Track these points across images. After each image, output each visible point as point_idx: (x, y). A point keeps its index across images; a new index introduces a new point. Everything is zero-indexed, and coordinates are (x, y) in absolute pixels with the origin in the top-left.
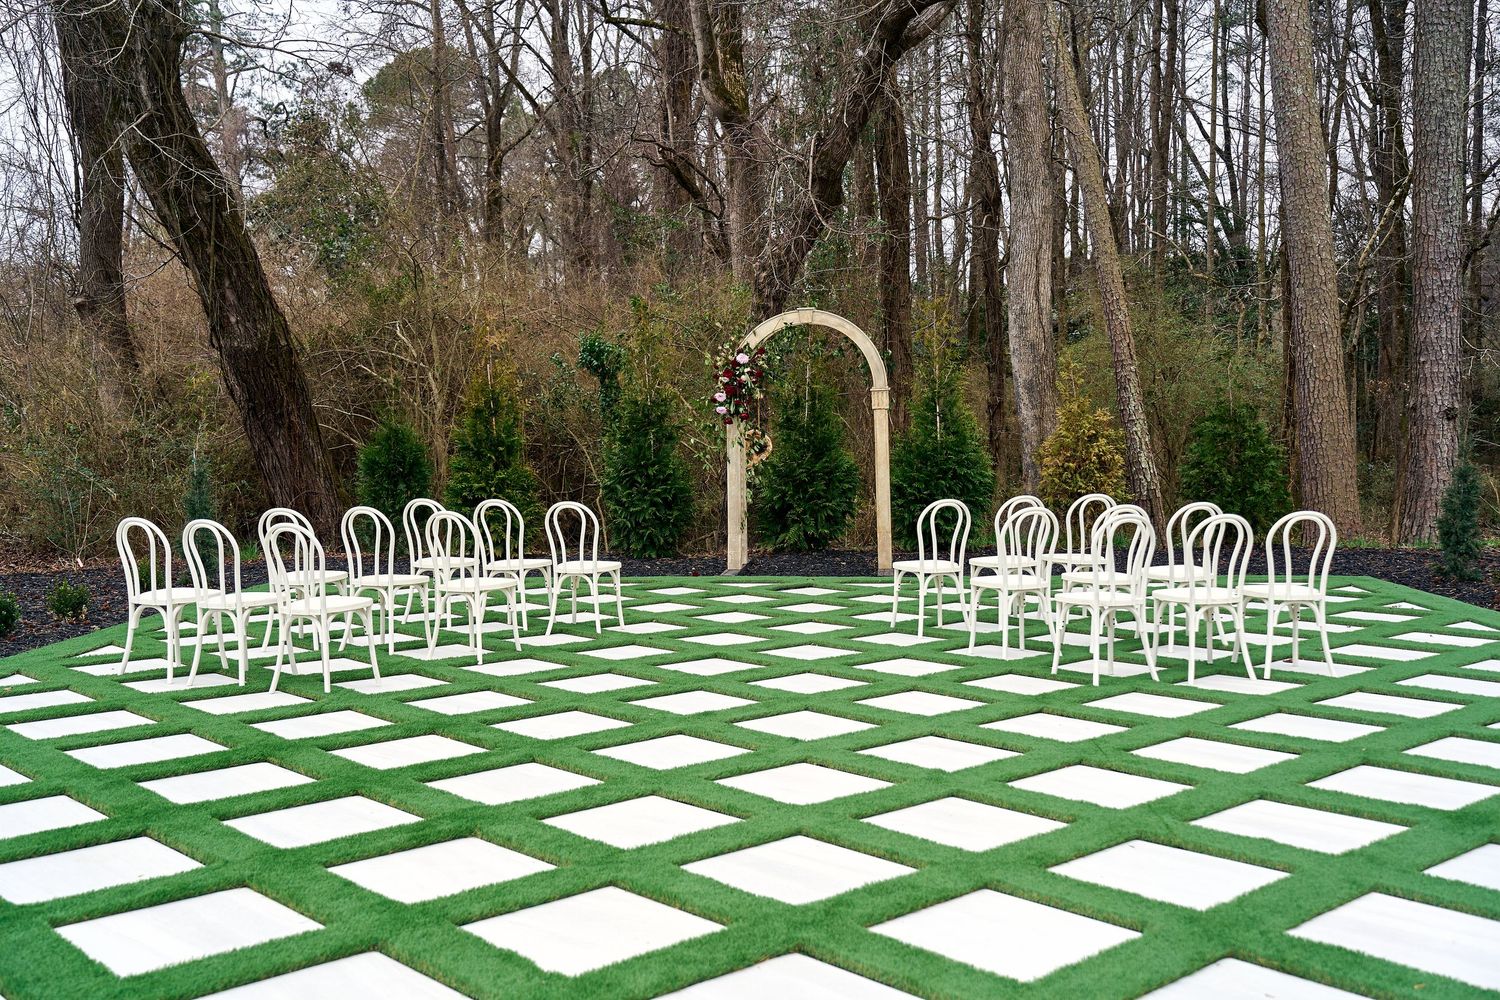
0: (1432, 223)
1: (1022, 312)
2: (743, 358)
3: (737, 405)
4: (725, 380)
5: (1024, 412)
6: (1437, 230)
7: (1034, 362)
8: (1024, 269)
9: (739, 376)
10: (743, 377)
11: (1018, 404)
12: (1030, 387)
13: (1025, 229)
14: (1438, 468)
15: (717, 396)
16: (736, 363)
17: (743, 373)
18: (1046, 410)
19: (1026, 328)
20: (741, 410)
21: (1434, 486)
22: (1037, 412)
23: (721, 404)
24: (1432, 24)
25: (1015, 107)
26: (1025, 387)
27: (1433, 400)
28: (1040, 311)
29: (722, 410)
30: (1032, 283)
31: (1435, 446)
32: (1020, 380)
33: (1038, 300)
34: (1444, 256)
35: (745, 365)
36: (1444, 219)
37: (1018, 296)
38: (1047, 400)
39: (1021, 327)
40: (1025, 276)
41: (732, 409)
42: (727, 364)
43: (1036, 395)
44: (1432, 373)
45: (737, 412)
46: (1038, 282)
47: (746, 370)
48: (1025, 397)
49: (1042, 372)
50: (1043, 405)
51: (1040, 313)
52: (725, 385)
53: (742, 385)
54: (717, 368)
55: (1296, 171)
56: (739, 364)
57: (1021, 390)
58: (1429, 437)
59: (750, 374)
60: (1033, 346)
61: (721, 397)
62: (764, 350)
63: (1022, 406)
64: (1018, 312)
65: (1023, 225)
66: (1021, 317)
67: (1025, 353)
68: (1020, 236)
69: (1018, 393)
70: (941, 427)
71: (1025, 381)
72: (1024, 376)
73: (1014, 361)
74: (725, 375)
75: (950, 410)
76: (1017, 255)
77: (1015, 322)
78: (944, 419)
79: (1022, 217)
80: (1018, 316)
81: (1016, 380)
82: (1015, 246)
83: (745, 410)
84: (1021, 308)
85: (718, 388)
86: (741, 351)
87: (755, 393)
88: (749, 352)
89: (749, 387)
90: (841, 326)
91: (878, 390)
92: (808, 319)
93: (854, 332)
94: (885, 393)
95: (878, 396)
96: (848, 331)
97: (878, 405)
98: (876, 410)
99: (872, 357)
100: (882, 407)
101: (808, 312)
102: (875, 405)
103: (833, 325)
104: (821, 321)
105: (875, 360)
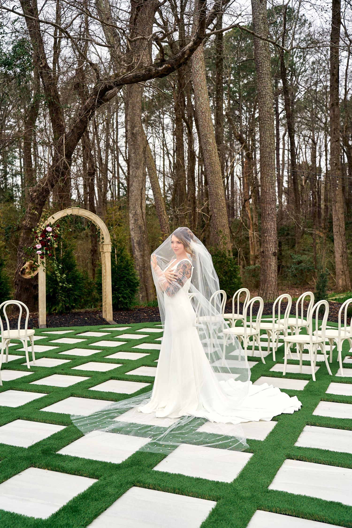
0: (268, 188)
1: (136, 214)
2: (49, 229)
3: (46, 250)
4: (40, 238)
5: (136, 253)
6: (269, 190)
7: (141, 233)
8: (137, 197)
9: (47, 237)
10: (49, 237)
11: (134, 250)
12: (139, 243)
13: (136, 181)
14: (271, 273)
15: (37, 246)
17: (49, 236)
18: (145, 252)
19: (137, 220)
20: (48, 252)
21: (270, 279)
22: (142, 253)
23: (39, 250)
24: (266, 120)
25: (133, 134)
26: (137, 243)
27: (269, 249)
28: (142, 213)
29: (39, 252)
30: (140, 203)
31: (270, 265)
32: (135, 240)
33: (142, 209)
34: (272, 200)
35: (50, 232)
36: (271, 187)
37: (134, 207)
38: (146, 248)
39: (135, 220)
40: (137, 200)
41: (44, 252)
42: (42, 231)
43: (141, 246)
44: (269, 240)
45: (46, 253)
46: (141, 202)
47: (51, 234)
48: (137, 247)
49: (144, 237)
50: (144, 250)
51: (142, 214)
52: (40, 241)
53: (49, 240)
54: (36, 233)
55: (212, 168)
56: (47, 232)
57: (135, 244)
58: (269, 262)
60: (140, 227)
61: (39, 246)
62: (58, 226)
63: (135, 250)
64: (134, 214)
65: (135, 180)
66: (135, 216)
67: (137, 230)
68: (134, 184)
69: (134, 246)
70: (117, 259)
71: (137, 241)
72: (137, 239)
73: (132, 233)
74: (41, 237)
75: (121, 252)
76: (133, 191)
77: (133, 218)
78: (118, 256)
79: (135, 177)
80: (134, 215)
81: (133, 240)
82: (132, 188)
83: (50, 252)
84: (135, 212)
85: (37, 242)
86: (48, 226)
87: (54, 245)
88: (51, 227)
89: (51, 242)
90: (91, 216)
91: (107, 243)
92: (76, 212)
93: (96, 219)
94: (110, 245)
95: (107, 246)
96: (94, 218)
97: (107, 250)
98: (106, 253)
99: (104, 229)
100: (109, 251)
101: (76, 209)
102: (105, 250)
103: (87, 215)
104: (82, 214)
105: (106, 231)
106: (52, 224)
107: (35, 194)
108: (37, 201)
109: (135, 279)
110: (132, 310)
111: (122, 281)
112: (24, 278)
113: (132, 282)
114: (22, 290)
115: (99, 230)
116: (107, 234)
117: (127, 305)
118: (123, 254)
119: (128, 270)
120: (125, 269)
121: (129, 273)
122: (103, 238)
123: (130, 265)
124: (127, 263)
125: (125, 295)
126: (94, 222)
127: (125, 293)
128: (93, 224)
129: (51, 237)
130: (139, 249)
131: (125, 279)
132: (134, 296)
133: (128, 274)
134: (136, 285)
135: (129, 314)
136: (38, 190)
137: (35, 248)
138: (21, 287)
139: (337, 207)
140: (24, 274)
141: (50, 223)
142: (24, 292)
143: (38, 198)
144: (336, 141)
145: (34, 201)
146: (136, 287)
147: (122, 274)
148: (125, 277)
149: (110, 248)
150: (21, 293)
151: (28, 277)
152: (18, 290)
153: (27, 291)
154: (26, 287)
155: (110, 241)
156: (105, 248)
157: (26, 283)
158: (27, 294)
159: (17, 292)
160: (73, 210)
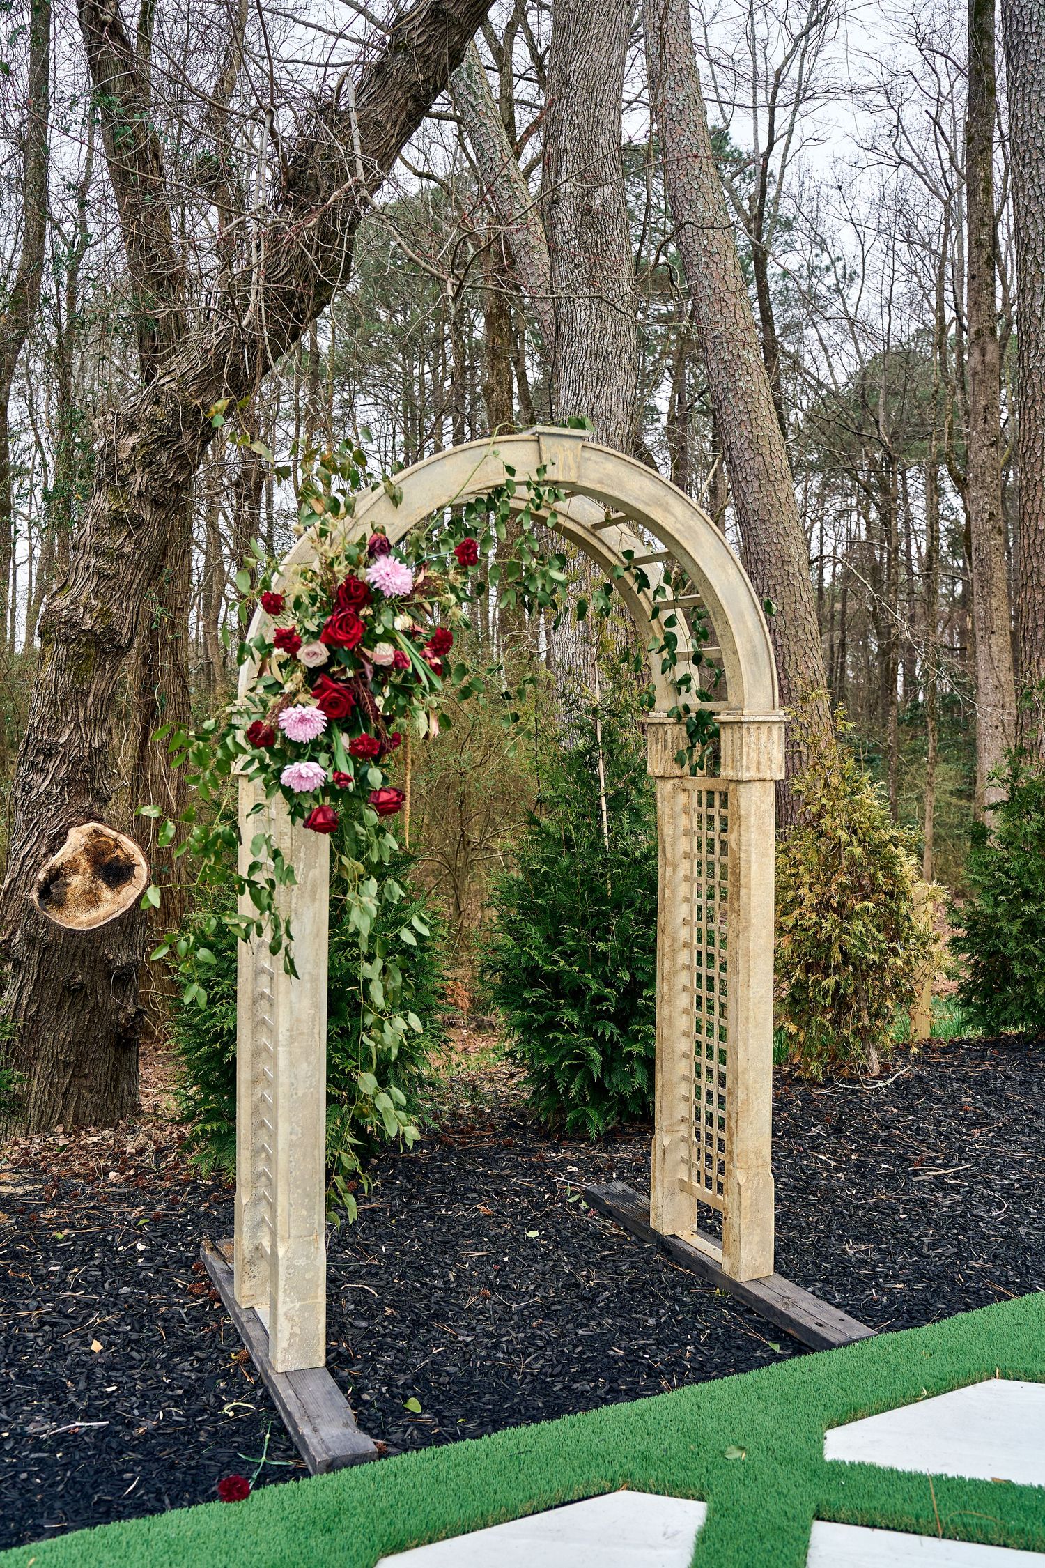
2: (386, 576)
3: (358, 758)
4: (314, 655)
9: (373, 644)
16: (357, 591)
17: (389, 635)
23: (298, 754)
35: (396, 605)
45: (364, 784)
47: (401, 622)
52: (311, 675)
53: (384, 673)
56: (375, 598)
61: (302, 721)
90: (661, 505)
91: (761, 719)
92: (566, 467)
93: (695, 532)
94: (775, 728)
95: (759, 739)
96: (678, 526)
97: (758, 770)
98: (750, 785)
99: (741, 614)
100: (768, 777)
101: (568, 443)
102: (748, 769)
103: (636, 499)
104: (601, 482)
105: (750, 624)
106: (398, 538)
108: (139, 481)
112: (59, 929)
114: (48, 996)
116: (761, 649)
129: (403, 644)
136: (152, 421)
137: (271, 738)
138: (40, 981)
139: (994, 649)
140: (60, 903)
141: (382, 532)
142: (59, 1008)
144: (992, 445)
149: (775, 752)
150: (38, 1011)
151: (80, 924)
152: (19, 999)
153: (72, 1004)
154: (73, 977)
155: (777, 704)
156: (748, 754)
157: (74, 955)
158: (72, 1022)
159: (18, 1005)
160: (540, 449)
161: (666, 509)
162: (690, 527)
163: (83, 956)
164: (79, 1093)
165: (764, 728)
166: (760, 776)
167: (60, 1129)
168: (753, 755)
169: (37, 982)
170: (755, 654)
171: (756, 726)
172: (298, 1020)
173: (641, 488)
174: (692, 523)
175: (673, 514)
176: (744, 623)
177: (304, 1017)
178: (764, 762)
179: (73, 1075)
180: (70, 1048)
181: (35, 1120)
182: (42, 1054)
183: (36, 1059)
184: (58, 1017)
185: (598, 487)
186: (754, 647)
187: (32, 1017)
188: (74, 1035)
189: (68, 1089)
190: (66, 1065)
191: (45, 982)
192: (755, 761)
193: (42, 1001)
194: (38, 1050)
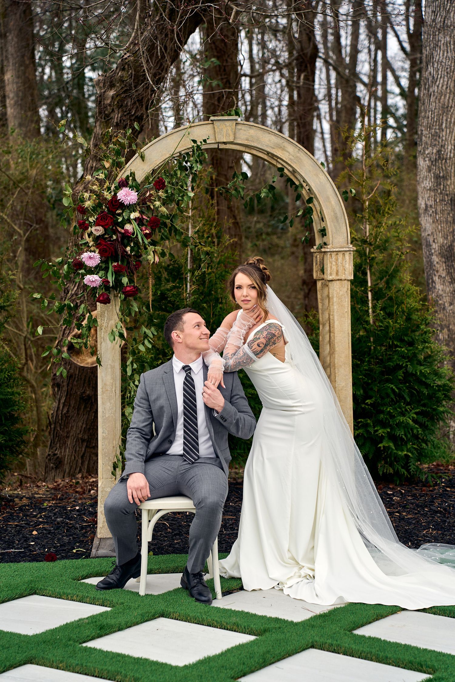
2: (127, 196)
3: (118, 273)
4: (98, 231)
5: (439, 287)
9: (122, 224)
10: (128, 227)
11: (430, 277)
12: (448, 255)
13: (447, 44)
15: (85, 256)
16: (116, 204)
17: (129, 221)
19: (445, 178)
20: (125, 280)
23: (90, 271)
26: (441, 255)
29: (92, 280)
32: (435, 246)
35: (131, 208)
37: (436, 136)
39: (437, 177)
41: (111, 279)
42: (99, 205)
45: (118, 284)
47: (133, 215)
48: (440, 268)
52: (97, 239)
53: (127, 238)
54: (83, 211)
56: (121, 206)
57: (435, 259)
59: (139, 221)
61: (91, 258)
62: (160, 185)
63: (436, 278)
64: (434, 157)
65: (443, 39)
66: (439, 164)
67: (442, 211)
68: (439, 55)
69: (430, 263)
70: (374, 307)
71: (441, 247)
72: (441, 240)
73: (426, 222)
74: (97, 223)
75: (387, 283)
76: (434, 81)
77: (429, 170)
78: (377, 296)
79: (444, 28)
80: (434, 162)
81: (429, 245)
82: (431, 69)
83: (131, 281)
84: (439, 152)
85: (86, 244)
86: (123, 184)
87: (147, 254)
88: (137, 187)
89: (137, 243)
90: (281, 148)
91: (337, 250)
92: (228, 135)
93: (300, 159)
94: (347, 255)
95: (337, 260)
96: (291, 157)
97: (337, 274)
98: (333, 282)
99: (328, 198)
100: (343, 278)
101: (228, 123)
102: (331, 274)
103: (267, 146)
104: (247, 140)
105: (333, 203)
106: (140, 178)
107: (112, 93)
108: (116, 116)
109: (436, 374)
110: (426, 484)
111: (388, 381)
112: (76, 366)
113: (427, 386)
114: (72, 403)
115: (310, 200)
116: (339, 214)
117: (406, 467)
118: (394, 290)
119: (411, 344)
120: (402, 341)
121: (415, 355)
122: (323, 232)
123: (418, 327)
124: (408, 319)
125: (400, 433)
126: (294, 172)
127: (399, 425)
128: (289, 180)
129: (135, 224)
130: (449, 273)
131: (400, 374)
132: (432, 432)
133: (412, 358)
134: (440, 394)
135: (414, 496)
136: (121, 81)
137: (80, 265)
138: (69, 394)
140: (78, 353)
141: (133, 174)
142: (79, 409)
143: (120, 106)
145: (107, 116)
146: (439, 402)
147: (390, 359)
148: (399, 367)
149: (347, 266)
150: (68, 411)
151: (88, 363)
152: (59, 404)
153: (85, 407)
154: (84, 392)
155: (349, 242)
156: (331, 267)
157: (85, 380)
158: (86, 417)
159: (58, 408)
160: (214, 128)
161: (283, 149)
162: (297, 157)
163: (89, 381)
164: (90, 456)
165: (340, 255)
166: (339, 278)
167: (80, 476)
168: (334, 267)
169: (67, 395)
170: (336, 218)
171: (335, 253)
172: (105, 384)
173: (270, 140)
174: (298, 155)
175: (287, 152)
176: (330, 202)
177: (108, 383)
178: (340, 271)
179: (87, 447)
180: (85, 432)
181: (67, 470)
182: (71, 434)
183: (67, 437)
184: (78, 414)
185: (246, 143)
186: (336, 214)
187: (65, 414)
188: (87, 424)
189: (84, 454)
190: (83, 440)
191: (71, 395)
192: (335, 271)
193: (70, 406)
194: (68, 432)
